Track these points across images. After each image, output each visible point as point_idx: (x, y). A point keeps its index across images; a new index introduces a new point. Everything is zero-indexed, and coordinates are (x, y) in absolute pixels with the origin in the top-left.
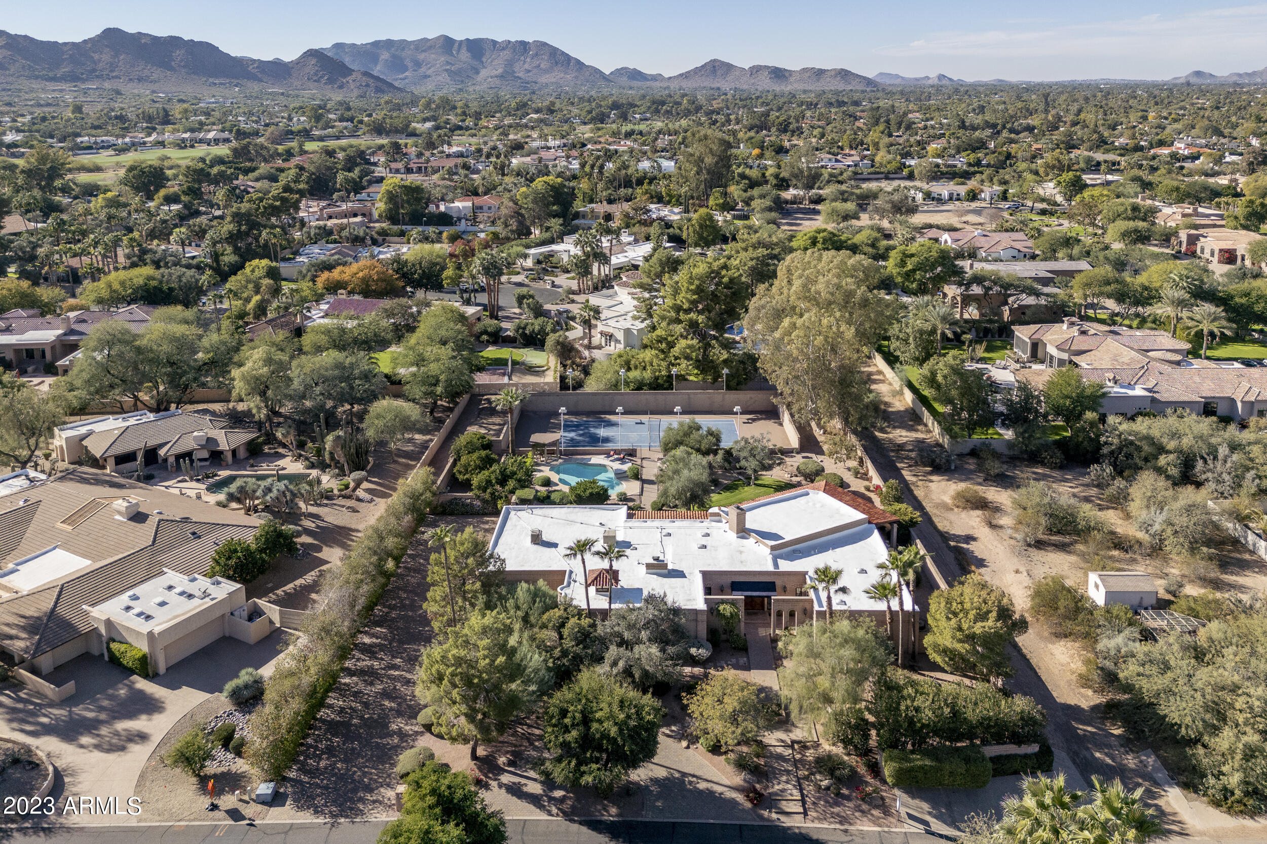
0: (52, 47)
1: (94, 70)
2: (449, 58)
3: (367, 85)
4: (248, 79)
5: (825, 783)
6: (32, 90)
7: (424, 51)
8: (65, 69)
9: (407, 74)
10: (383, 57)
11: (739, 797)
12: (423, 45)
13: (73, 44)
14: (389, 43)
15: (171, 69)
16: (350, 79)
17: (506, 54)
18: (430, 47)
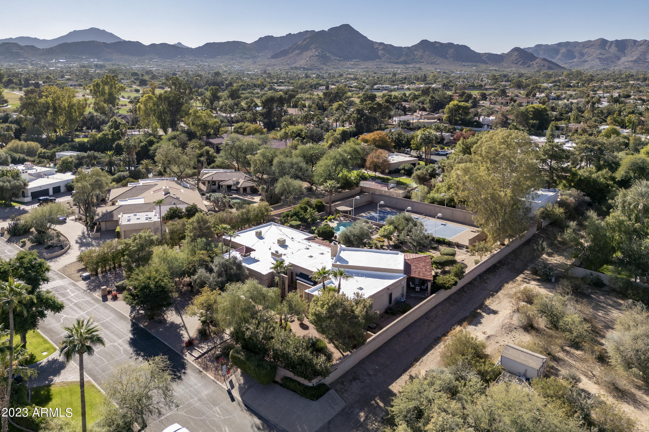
0: (400, 49)
1: (414, 59)
2: (603, 51)
3: (544, 66)
4: (481, 63)
6: (388, 68)
7: (588, 47)
8: (402, 59)
9: (574, 60)
10: (562, 51)
12: (588, 44)
13: (408, 47)
14: (568, 44)
15: (446, 58)
16: (534, 62)
17: (642, 48)
18: (592, 45)
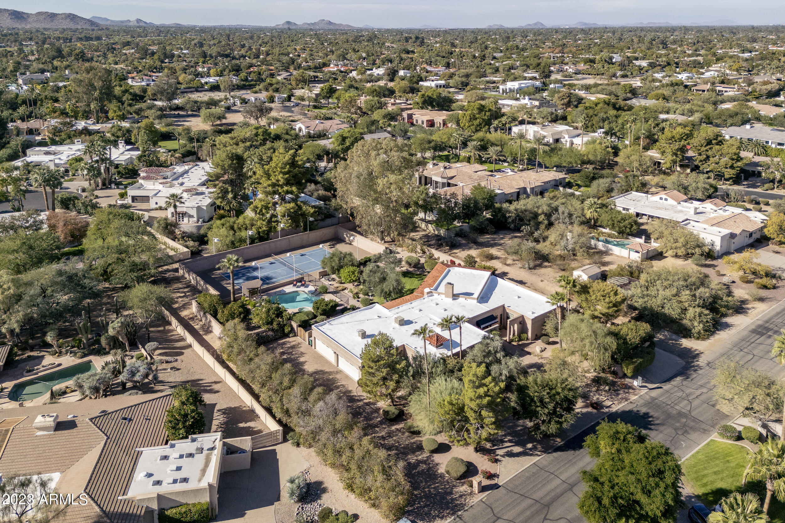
5: (607, 388)
11: (590, 409)
